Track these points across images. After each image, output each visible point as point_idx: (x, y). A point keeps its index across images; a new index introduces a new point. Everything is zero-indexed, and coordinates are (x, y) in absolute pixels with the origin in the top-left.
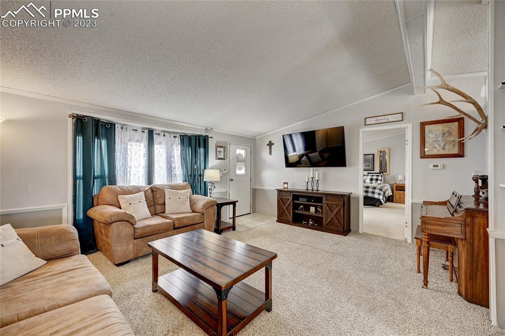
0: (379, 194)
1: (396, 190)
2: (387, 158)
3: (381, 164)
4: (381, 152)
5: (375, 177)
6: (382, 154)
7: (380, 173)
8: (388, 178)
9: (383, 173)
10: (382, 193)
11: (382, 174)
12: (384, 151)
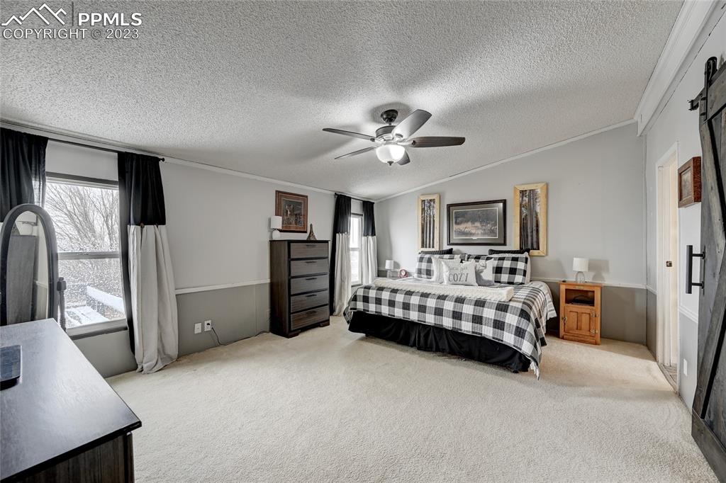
0: (520, 332)
1: (568, 301)
2: (540, 209)
3: (523, 228)
4: (523, 193)
5: (507, 264)
6: (526, 199)
7: (521, 251)
8: (542, 264)
9: (528, 251)
10: (530, 329)
11: (526, 254)
12: (532, 191)
